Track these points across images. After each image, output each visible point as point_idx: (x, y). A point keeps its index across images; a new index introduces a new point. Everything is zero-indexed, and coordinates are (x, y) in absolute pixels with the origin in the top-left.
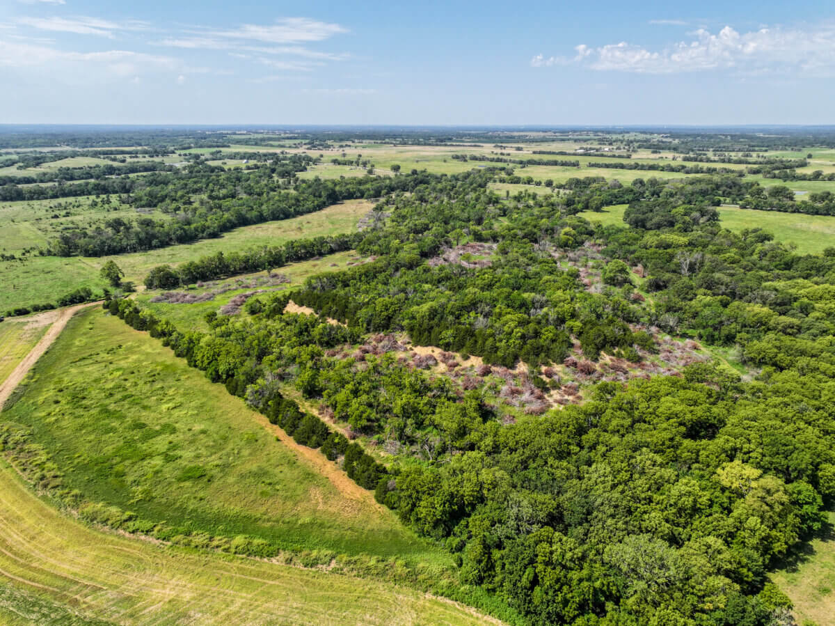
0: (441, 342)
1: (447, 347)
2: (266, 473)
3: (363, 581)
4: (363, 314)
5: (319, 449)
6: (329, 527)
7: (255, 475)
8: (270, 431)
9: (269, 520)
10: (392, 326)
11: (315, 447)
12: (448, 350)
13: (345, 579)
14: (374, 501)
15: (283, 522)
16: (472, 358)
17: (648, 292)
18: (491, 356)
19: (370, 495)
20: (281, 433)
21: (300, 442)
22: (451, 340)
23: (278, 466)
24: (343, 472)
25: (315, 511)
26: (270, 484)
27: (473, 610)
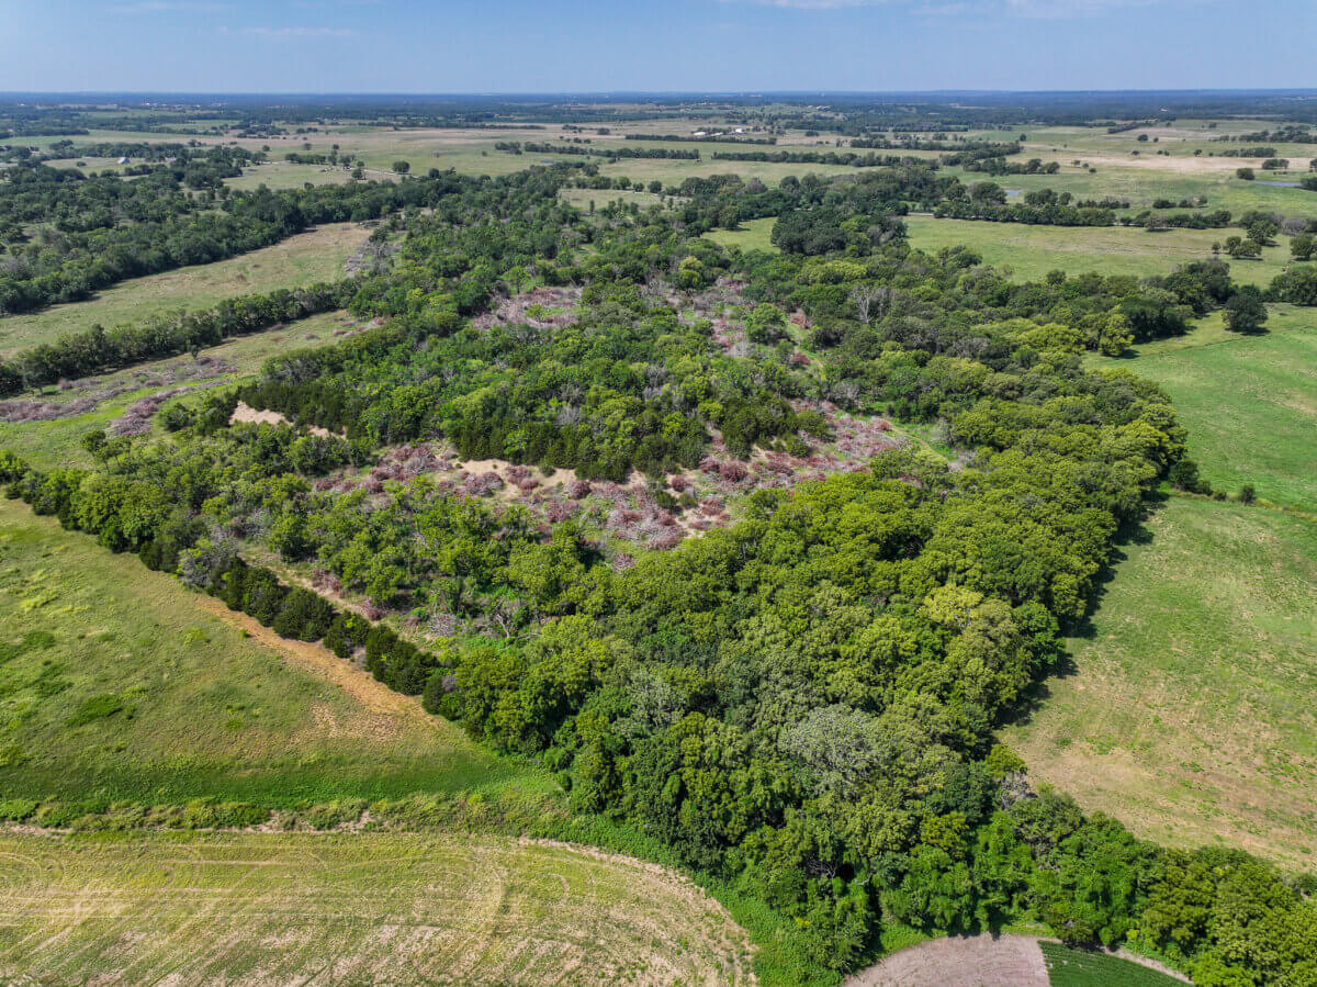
0: (506, 452)
1: (517, 457)
2: (232, 692)
3: (418, 837)
4: (371, 415)
5: (321, 641)
6: (352, 763)
7: (213, 697)
8: (231, 623)
9: (247, 767)
10: (423, 431)
11: (313, 640)
12: (520, 463)
13: (387, 838)
14: (422, 711)
15: (273, 766)
16: (559, 472)
17: (813, 350)
18: (588, 466)
19: (415, 704)
20: (251, 624)
21: (285, 635)
22: (523, 446)
23: (251, 678)
24: (366, 674)
25: (325, 742)
26: (242, 708)
27: (593, 851)
